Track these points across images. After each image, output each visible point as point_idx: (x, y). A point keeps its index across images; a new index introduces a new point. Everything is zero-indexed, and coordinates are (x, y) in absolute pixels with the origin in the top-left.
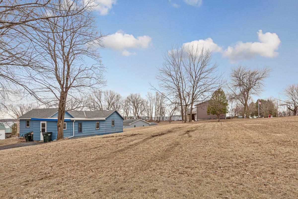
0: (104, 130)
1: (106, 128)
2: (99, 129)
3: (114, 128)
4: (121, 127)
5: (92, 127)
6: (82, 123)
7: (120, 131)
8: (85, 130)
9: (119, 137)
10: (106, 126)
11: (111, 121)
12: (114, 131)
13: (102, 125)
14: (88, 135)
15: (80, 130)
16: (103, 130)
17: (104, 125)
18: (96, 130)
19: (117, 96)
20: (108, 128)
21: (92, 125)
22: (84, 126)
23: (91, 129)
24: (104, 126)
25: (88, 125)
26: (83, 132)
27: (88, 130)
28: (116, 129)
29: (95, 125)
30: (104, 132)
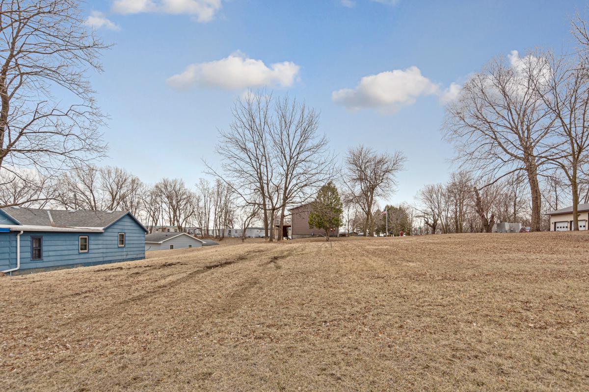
0: (101, 255)
1: (104, 251)
2: (86, 251)
3: (125, 250)
4: (141, 249)
5: (70, 247)
6: (42, 236)
7: (138, 256)
8: (51, 253)
9: (136, 270)
10: (105, 246)
11: (116, 234)
12: (125, 257)
13: (93, 243)
14: (58, 266)
15: (37, 254)
16: (97, 255)
17: (100, 242)
18: (80, 253)
19: (133, 181)
20: (108, 251)
21: (68, 243)
22: (48, 246)
23: (66, 253)
24: (100, 246)
25: (59, 243)
26: (45, 259)
27: (59, 253)
28: (129, 253)
29: (77, 242)
30: (101, 259)
